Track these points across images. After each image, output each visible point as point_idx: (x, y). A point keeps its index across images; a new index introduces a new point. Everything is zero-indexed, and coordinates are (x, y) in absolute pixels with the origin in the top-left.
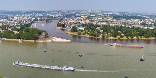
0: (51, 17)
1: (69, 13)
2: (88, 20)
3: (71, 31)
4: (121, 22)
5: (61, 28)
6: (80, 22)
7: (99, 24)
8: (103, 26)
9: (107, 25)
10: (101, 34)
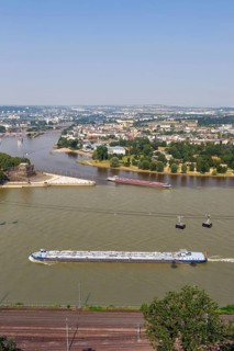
0: (40, 122)
1: (88, 112)
2: (136, 130)
3: (93, 158)
4: (219, 133)
5: (68, 150)
6: (116, 135)
7: (164, 138)
8: (173, 144)
9: (183, 142)
10: (168, 164)
